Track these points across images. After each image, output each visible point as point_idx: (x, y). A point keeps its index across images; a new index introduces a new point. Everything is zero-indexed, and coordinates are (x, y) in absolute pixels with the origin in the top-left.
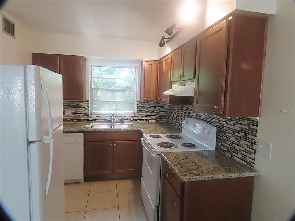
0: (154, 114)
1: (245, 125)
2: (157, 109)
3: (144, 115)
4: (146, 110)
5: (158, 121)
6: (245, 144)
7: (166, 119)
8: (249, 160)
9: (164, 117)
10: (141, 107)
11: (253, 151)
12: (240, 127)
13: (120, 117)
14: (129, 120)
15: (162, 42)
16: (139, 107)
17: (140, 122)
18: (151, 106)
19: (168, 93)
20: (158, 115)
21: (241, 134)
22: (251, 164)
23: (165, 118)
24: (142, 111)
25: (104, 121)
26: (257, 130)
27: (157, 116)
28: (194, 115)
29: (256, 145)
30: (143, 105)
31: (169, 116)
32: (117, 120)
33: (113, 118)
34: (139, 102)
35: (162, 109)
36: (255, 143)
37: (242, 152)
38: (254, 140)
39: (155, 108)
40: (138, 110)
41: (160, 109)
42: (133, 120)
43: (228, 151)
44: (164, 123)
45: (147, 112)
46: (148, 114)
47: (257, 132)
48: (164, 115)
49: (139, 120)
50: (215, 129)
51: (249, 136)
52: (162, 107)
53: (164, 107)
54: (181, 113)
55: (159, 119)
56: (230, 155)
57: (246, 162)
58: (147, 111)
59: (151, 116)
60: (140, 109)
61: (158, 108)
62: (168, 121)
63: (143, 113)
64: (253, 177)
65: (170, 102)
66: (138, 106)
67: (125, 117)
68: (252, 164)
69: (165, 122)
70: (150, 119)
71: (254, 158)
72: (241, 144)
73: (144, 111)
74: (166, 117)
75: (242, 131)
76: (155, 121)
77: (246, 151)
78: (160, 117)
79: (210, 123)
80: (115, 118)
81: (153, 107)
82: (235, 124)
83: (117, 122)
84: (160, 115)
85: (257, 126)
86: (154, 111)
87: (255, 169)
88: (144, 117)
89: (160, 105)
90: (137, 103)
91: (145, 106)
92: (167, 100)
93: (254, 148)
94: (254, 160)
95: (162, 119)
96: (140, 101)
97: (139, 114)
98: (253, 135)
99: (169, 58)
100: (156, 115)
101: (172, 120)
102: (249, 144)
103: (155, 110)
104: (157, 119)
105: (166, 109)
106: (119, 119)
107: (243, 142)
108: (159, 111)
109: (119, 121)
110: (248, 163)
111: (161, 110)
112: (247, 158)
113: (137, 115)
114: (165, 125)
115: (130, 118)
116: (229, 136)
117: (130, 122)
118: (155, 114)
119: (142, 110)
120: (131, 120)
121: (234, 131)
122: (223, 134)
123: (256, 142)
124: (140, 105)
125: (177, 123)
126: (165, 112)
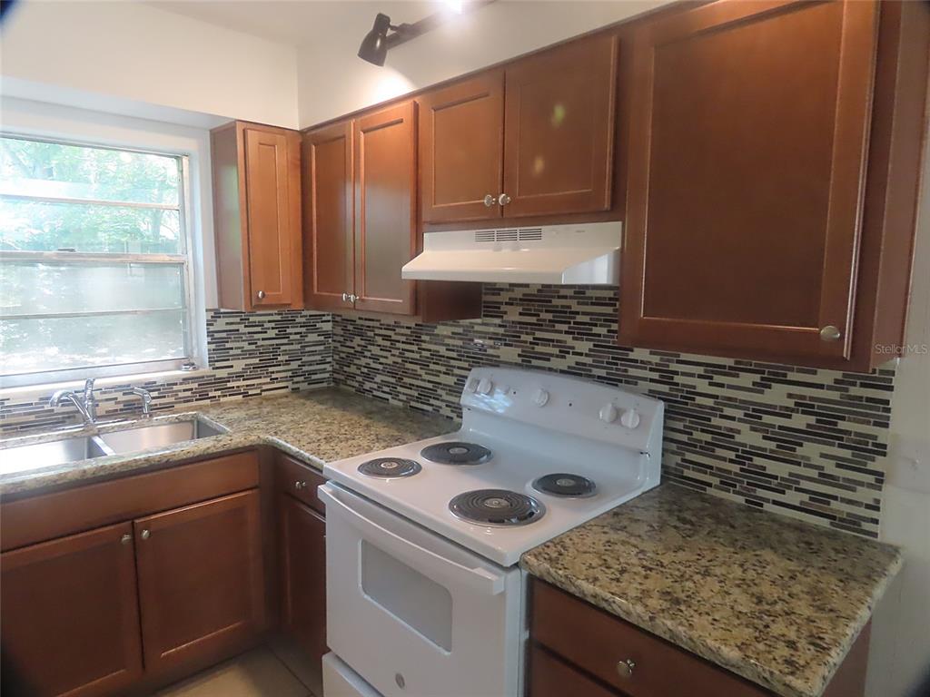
0: (280, 358)
1: (821, 386)
2: (292, 337)
3: (239, 366)
4: (247, 347)
5: (296, 386)
6: (823, 456)
7: (327, 375)
8: (849, 511)
9: (322, 366)
10: (224, 335)
11: (871, 479)
12: (790, 396)
13: (127, 389)
14: (172, 400)
15: (378, 43)
16: (216, 335)
17: (222, 399)
18: (266, 325)
20: (299, 362)
22: (860, 525)
23: (324, 371)
24: (231, 352)
25: (32, 418)
26: (887, 402)
27: (294, 365)
28: (509, 353)
29: (884, 454)
30: (232, 323)
31: (345, 362)
32: (111, 406)
33: (92, 398)
34: (212, 314)
35: (313, 337)
36: (881, 450)
37: (804, 484)
38: (875, 437)
39: (283, 334)
40: (213, 346)
41: (303, 336)
42: (189, 393)
43: (727, 484)
44: (321, 391)
45: (251, 354)
46: (257, 361)
47: (888, 410)
48: (319, 358)
49: (219, 393)
50: (661, 408)
51: (842, 425)
52: (310, 327)
53: (318, 325)
54: (424, 350)
55: (302, 378)
56: (741, 500)
57: (833, 518)
58: (253, 347)
59: (271, 369)
60: (219, 344)
61: (296, 334)
62: (335, 380)
63: (236, 357)
66: (212, 328)
67: (149, 386)
68: (863, 523)
69: (325, 385)
70: (268, 380)
71: (878, 501)
72: (803, 457)
73: (239, 351)
74: (328, 367)
75: (804, 406)
76: (287, 387)
77: (825, 478)
78: (305, 369)
80: (97, 395)
81: (276, 331)
82: (762, 386)
83: (110, 415)
84: (304, 359)
85: (891, 389)
86: (283, 348)
87: (879, 539)
88: (239, 376)
89: (304, 320)
90: (205, 317)
91: (240, 327)
93: (871, 466)
94: (877, 509)
95: (314, 377)
96: (216, 307)
97: (218, 364)
98: (868, 423)
99: (401, 121)
100: (287, 362)
101: (370, 378)
102: (847, 454)
103: (285, 341)
104: (296, 379)
105: (326, 335)
106: (121, 398)
107: (810, 450)
108: (298, 347)
109: (121, 406)
110: (842, 520)
111: (307, 339)
112: (835, 505)
113: (206, 370)
114: (326, 397)
115: (175, 388)
116: (731, 430)
117: (177, 406)
118: (287, 358)
119: (228, 345)
120: (181, 395)
121: (760, 410)
122: (691, 422)
123: (884, 446)
124: (221, 324)
125: (399, 389)
126: (322, 348)
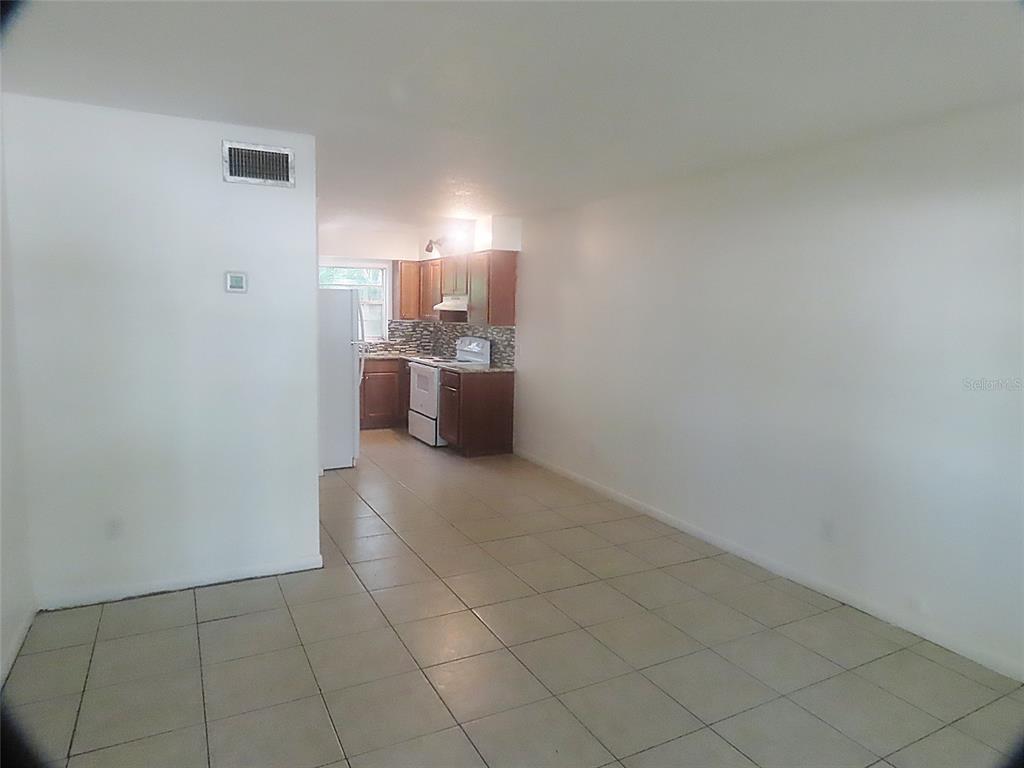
2: (418, 332)
3: (398, 340)
6: (508, 350)
10: (394, 329)
14: (376, 350)
16: (391, 329)
17: (392, 352)
18: (408, 327)
19: (439, 307)
20: (420, 341)
21: (506, 343)
24: (396, 335)
27: (418, 342)
28: (470, 333)
30: (396, 325)
31: (435, 343)
34: (390, 322)
35: (425, 332)
39: (414, 330)
42: (382, 348)
45: (403, 337)
48: (428, 340)
49: (391, 349)
50: (489, 343)
52: (425, 328)
53: (428, 328)
55: (421, 348)
58: (403, 334)
59: (410, 343)
60: (392, 332)
61: (420, 331)
63: (397, 337)
64: (513, 373)
65: (441, 318)
66: (390, 327)
69: (430, 351)
70: (408, 346)
73: (399, 335)
78: (422, 344)
79: (485, 339)
81: (412, 329)
84: (422, 340)
86: (414, 336)
88: (398, 344)
89: (423, 326)
90: (388, 322)
91: (399, 327)
92: (438, 317)
95: (426, 347)
96: (392, 319)
97: (391, 339)
100: (415, 341)
101: (442, 347)
103: (415, 333)
104: (418, 348)
110: (510, 361)
113: (387, 341)
115: (377, 346)
119: (395, 333)
120: (379, 349)
121: (502, 341)
124: (393, 325)
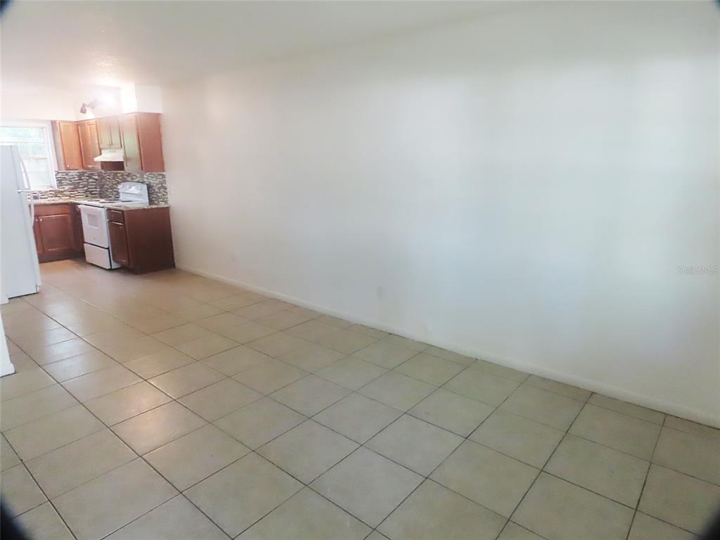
0: (80, 186)
2: (83, 180)
3: (67, 188)
4: (69, 182)
5: (87, 195)
7: (98, 192)
10: (61, 179)
14: (48, 196)
16: (59, 179)
19: (98, 159)
20: (87, 188)
23: (96, 191)
24: (64, 184)
28: (129, 179)
30: (63, 175)
31: (101, 188)
34: (57, 172)
35: (91, 180)
40: (58, 182)
42: (52, 195)
46: (72, 187)
48: (94, 187)
49: (61, 196)
50: (146, 186)
52: (90, 177)
53: (93, 176)
54: (116, 180)
55: (89, 193)
58: (71, 182)
59: (77, 190)
60: (60, 181)
61: (85, 179)
64: (168, 208)
65: (102, 168)
66: (57, 177)
70: (77, 193)
73: (66, 184)
76: (83, 195)
78: (89, 190)
79: (143, 183)
81: (78, 178)
88: (67, 191)
89: (87, 175)
90: (55, 173)
91: (66, 177)
92: (99, 167)
97: (60, 187)
101: (107, 191)
105: (96, 180)
108: (86, 183)
111: (89, 181)
113: (56, 189)
115: (48, 193)
116: (154, 189)
118: (83, 186)
119: (63, 182)
120: (50, 195)
121: (157, 184)
122: (151, 189)
124: (60, 175)
